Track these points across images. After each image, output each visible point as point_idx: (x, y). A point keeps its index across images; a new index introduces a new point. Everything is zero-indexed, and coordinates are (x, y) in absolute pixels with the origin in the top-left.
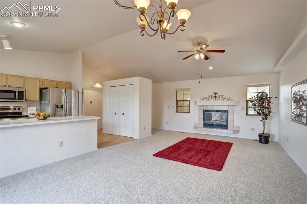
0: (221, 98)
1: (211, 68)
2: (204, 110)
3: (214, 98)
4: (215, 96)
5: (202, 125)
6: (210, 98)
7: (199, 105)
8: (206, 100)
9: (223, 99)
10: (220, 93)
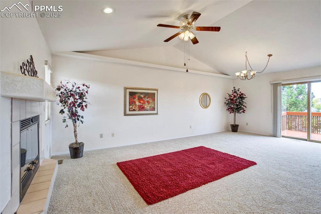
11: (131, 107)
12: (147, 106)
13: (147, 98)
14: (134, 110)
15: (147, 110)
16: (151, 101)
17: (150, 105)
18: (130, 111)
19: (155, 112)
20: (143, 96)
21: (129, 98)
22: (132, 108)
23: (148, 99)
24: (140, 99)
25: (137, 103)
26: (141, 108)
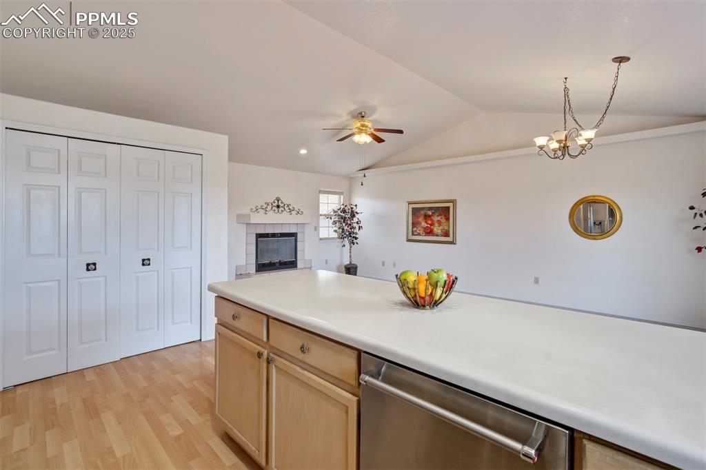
0: (287, 209)
1: (303, 152)
2: (257, 234)
3: (276, 209)
4: (278, 206)
5: (253, 269)
6: (269, 207)
7: (247, 224)
8: (262, 211)
9: (290, 211)
10: (285, 200)
11: (415, 229)
12: (437, 229)
13: (438, 216)
14: (419, 234)
15: (437, 235)
16: (443, 221)
17: (441, 228)
18: (413, 235)
19: (450, 239)
20: (431, 214)
21: (412, 218)
22: (416, 231)
23: (439, 218)
24: (427, 217)
25: (424, 224)
26: (429, 232)
